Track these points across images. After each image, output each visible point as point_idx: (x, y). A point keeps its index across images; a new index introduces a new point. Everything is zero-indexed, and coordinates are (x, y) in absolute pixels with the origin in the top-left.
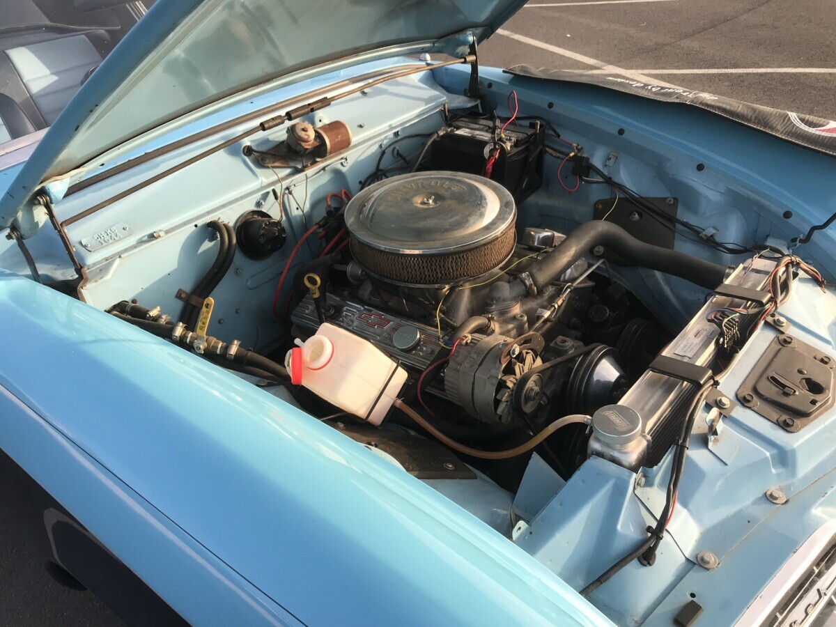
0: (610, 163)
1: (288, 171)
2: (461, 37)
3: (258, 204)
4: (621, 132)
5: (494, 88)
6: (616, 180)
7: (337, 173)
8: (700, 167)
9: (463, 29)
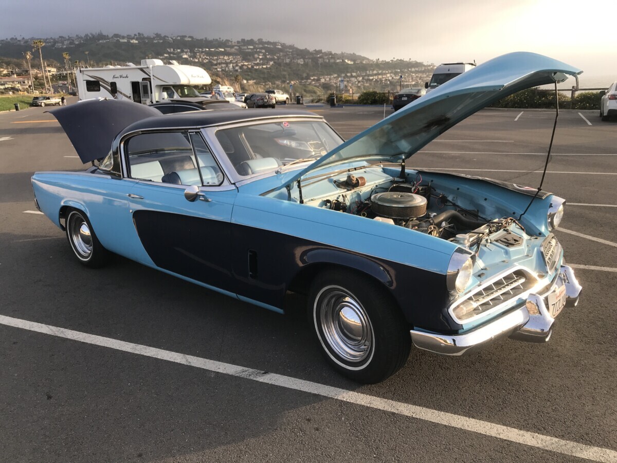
0: (455, 199)
1: (346, 190)
2: (400, 156)
3: (338, 198)
4: (458, 189)
5: (410, 176)
6: (456, 204)
7: (359, 195)
8: (486, 199)
9: (401, 153)
